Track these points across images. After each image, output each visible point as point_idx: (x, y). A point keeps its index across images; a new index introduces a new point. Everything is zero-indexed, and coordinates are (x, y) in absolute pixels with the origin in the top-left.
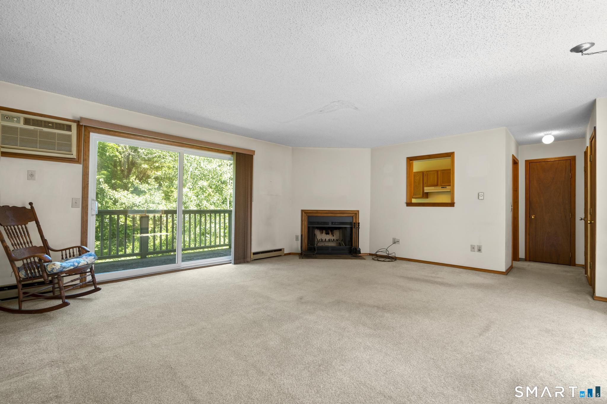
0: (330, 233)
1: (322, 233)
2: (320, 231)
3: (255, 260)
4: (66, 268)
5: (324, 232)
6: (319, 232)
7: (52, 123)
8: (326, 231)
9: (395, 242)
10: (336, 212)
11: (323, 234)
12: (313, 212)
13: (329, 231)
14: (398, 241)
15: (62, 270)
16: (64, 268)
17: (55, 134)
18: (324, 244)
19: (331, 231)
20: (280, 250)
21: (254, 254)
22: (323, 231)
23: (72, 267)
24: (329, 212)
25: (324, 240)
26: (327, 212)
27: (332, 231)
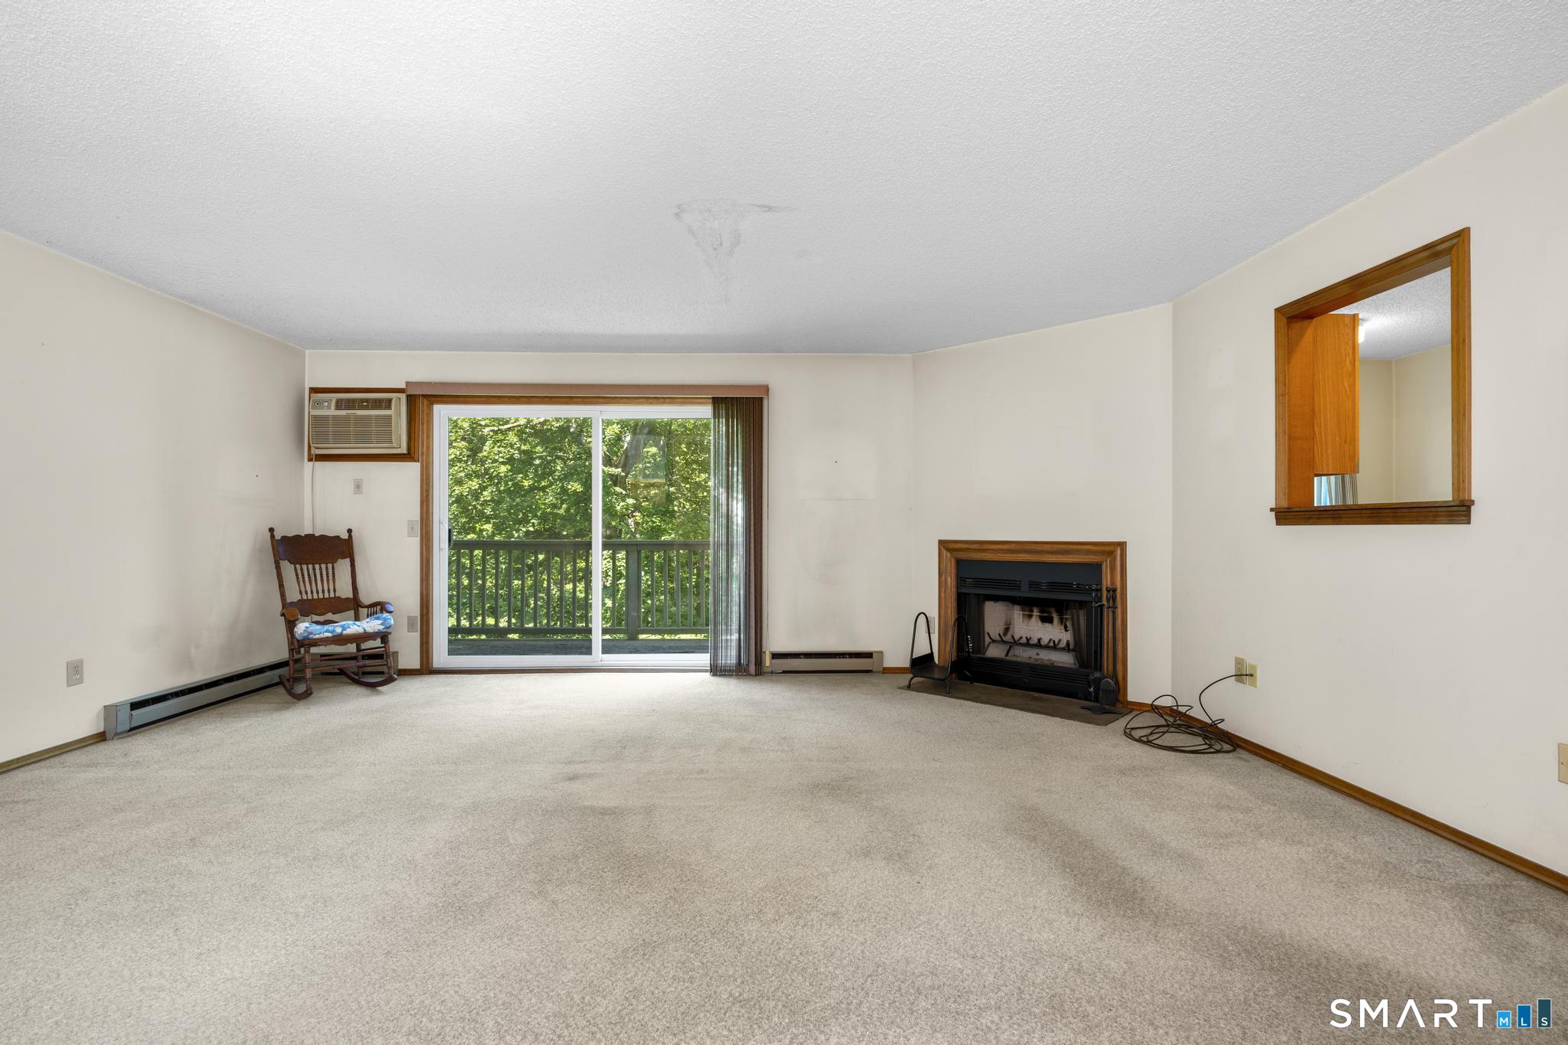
0: (1056, 620)
1: (1030, 616)
2: (1023, 610)
3: (784, 672)
4: (315, 635)
5: (1036, 613)
6: (1022, 613)
7: (367, 400)
8: (1041, 612)
9: (1243, 675)
10: (1039, 547)
11: (1034, 619)
12: (969, 549)
13: (1053, 610)
14: (1251, 675)
15: (308, 636)
16: (311, 633)
17: (370, 417)
18: (1038, 654)
19: (1057, 611)
20: (869, 655)
21: (776, 656)
22: (1032, 611)
23: (330, 635)
24: (1018, 547)
25: (1035, 641)
26: (1012, 547)
27: (1061, 613)
